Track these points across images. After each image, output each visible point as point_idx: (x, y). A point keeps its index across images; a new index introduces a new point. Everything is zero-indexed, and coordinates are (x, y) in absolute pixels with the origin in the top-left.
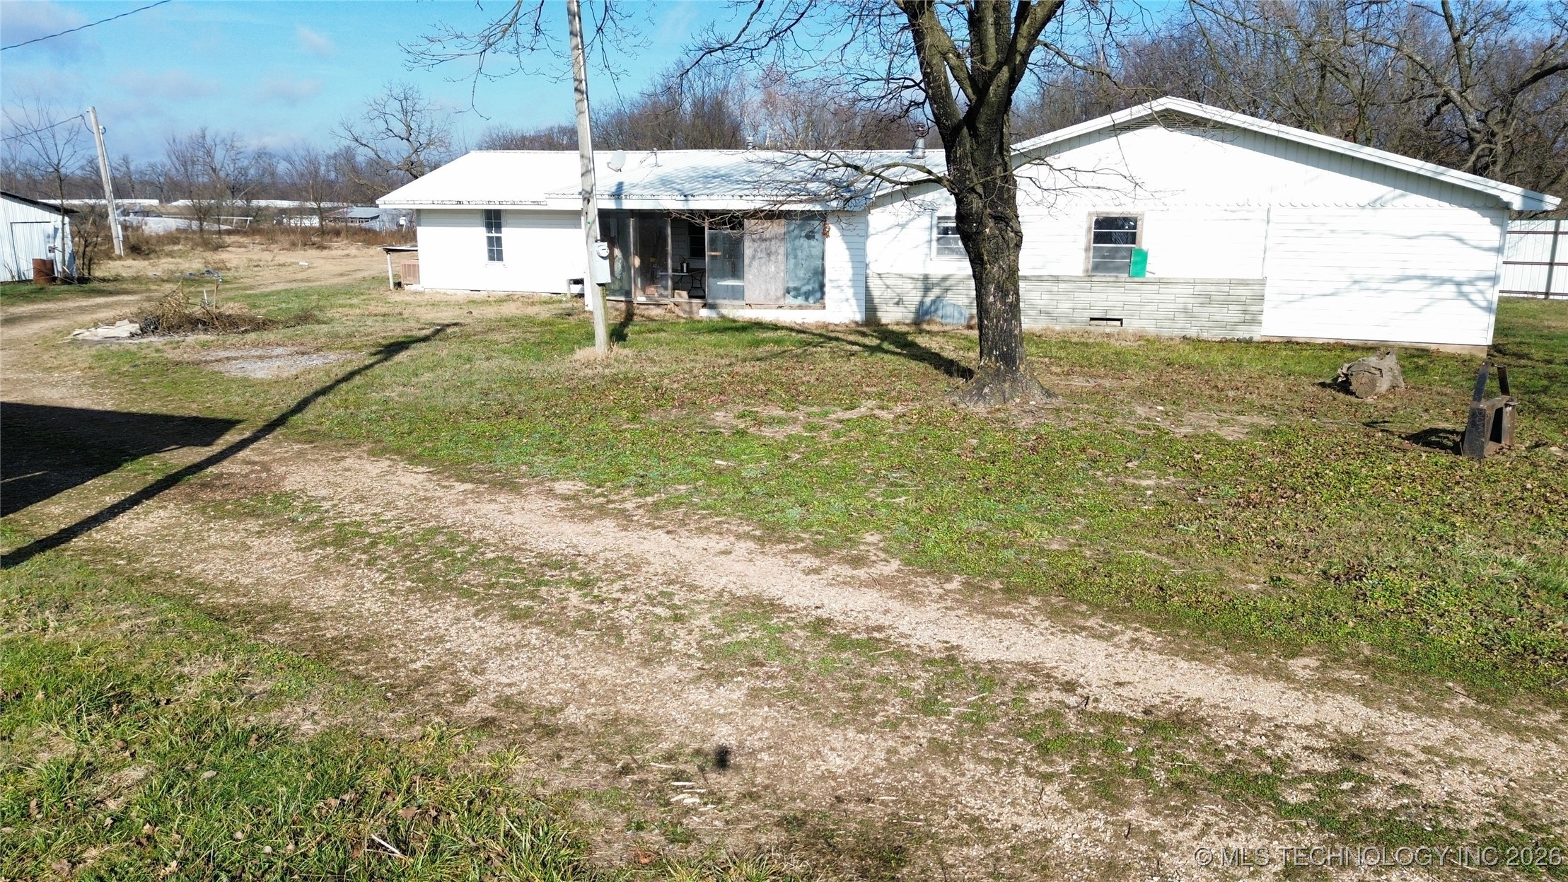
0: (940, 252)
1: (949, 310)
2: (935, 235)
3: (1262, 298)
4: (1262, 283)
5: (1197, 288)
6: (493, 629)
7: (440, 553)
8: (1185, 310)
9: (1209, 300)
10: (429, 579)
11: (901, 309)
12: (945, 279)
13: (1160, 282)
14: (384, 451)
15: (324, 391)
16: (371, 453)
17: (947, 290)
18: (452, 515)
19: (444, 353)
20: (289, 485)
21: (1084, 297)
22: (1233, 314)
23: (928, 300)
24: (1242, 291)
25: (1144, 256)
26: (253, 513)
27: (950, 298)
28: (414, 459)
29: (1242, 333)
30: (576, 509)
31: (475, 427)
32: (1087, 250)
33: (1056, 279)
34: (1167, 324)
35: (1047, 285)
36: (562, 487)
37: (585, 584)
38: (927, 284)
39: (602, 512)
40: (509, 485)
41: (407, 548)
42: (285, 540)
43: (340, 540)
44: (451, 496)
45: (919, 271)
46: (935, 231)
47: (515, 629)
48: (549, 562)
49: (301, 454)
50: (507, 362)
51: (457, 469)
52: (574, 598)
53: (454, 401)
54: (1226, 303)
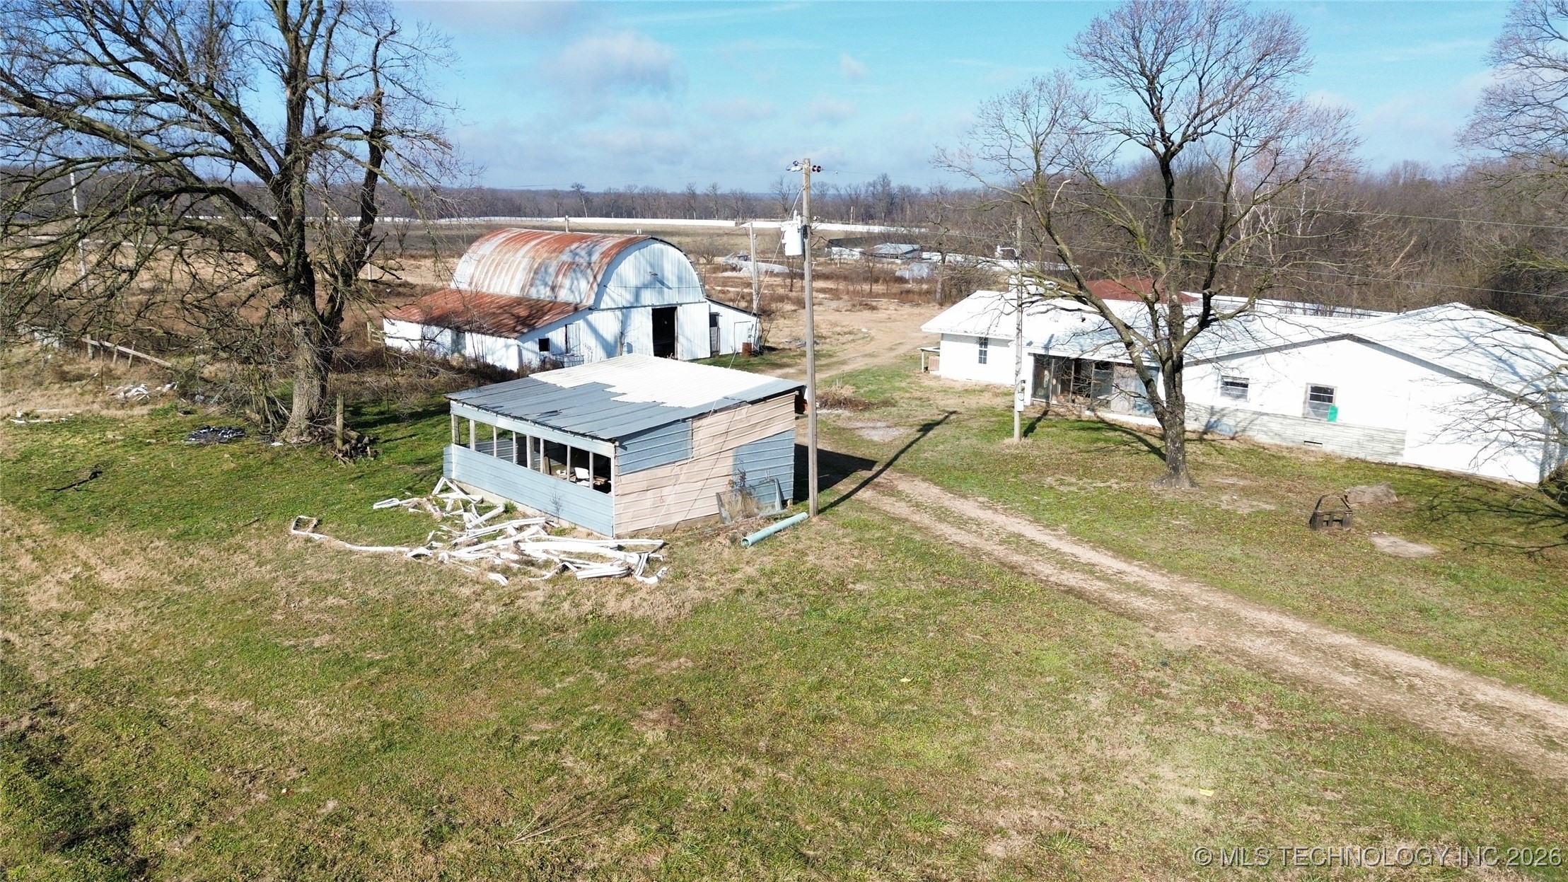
0: (1222, 394)
1: (1224, 427)
2: (1220, 384)
3: (1403, 441)
4: (1404, 433)
5: (1367, 431)
6: (954, 530)
7: (943, 512)
8: (1359, 443)
9: (1372, 438)
10: (940, 518)
11: (1197, 423)
12: (1223, 410)
13: (1344, 425)
14: (926, 480)
15: (902, 452)
16: (923, 480)
17: (1224, 416)
18: (947, 503)
19: (948, 433)
20: (900, 488)
21: (1300, 428)
22: (1385, 448)
23: (1212, 420)
24: (1391, 436)
25: (1336, 410)
26: (893, 496)
27: (1225, 420)
28: (936, 484)
29: (1390, 460)
30: (983, 506)
31: (956, 473)
32: (1305, 403)
33: (1284, 417)
34: (1347, 449)
35: (1280, 420)
36: (980, 499)
37: (979, 525)
38: (1212, 412)
39: (990, 508)
40: (965, 497)
41: (935, 510)
42: (903, 504)
43: (917, 506)
44: (946, 497)
45: (1208, 403)
46: (1220, 383)
47: (959, 531)
48: (970, 519)
49: (900, 478)
50: (974, 441)
51: (949, 489)
52: (975, 527)
53: (951, 461)
54: (1382, 441)
